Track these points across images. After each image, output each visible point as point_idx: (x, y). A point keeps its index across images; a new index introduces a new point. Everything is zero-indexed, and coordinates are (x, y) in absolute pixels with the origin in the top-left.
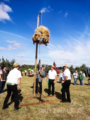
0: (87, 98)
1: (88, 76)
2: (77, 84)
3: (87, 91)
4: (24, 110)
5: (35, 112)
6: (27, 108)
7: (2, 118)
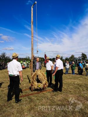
0: (81, 86)
1: (77, 66)
2: (69, 74)
3: (79, 79)
4: (27, 100)
5: (38, 101)
6: (29, 98)
7: (7, 110)
